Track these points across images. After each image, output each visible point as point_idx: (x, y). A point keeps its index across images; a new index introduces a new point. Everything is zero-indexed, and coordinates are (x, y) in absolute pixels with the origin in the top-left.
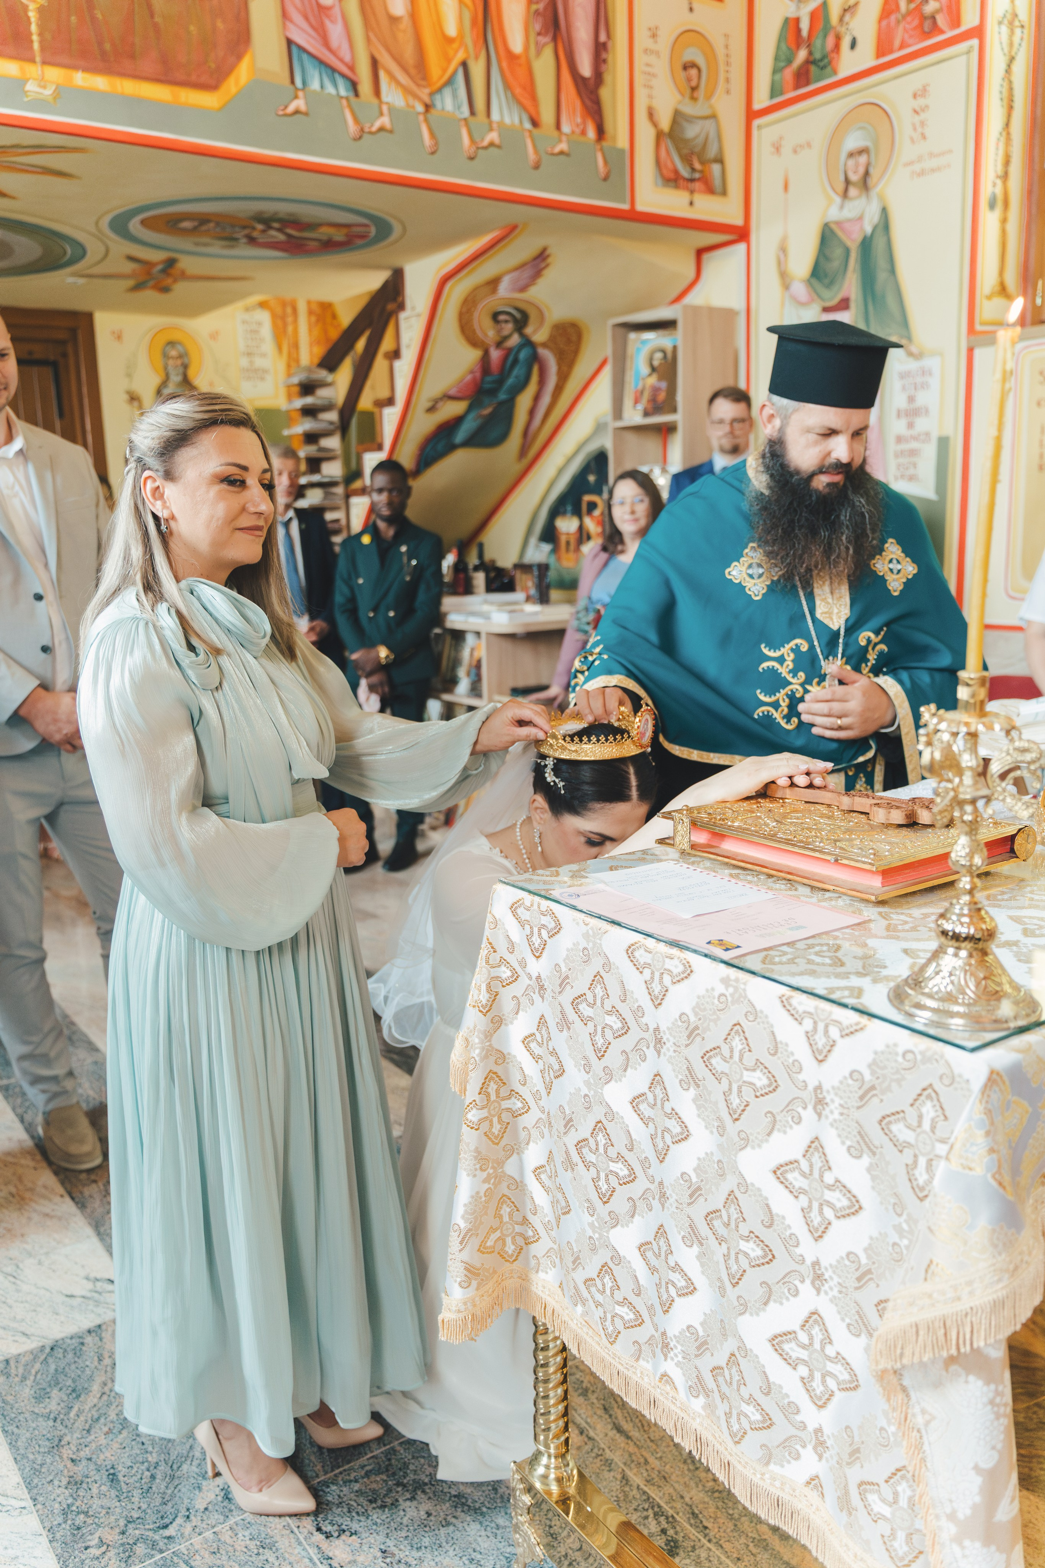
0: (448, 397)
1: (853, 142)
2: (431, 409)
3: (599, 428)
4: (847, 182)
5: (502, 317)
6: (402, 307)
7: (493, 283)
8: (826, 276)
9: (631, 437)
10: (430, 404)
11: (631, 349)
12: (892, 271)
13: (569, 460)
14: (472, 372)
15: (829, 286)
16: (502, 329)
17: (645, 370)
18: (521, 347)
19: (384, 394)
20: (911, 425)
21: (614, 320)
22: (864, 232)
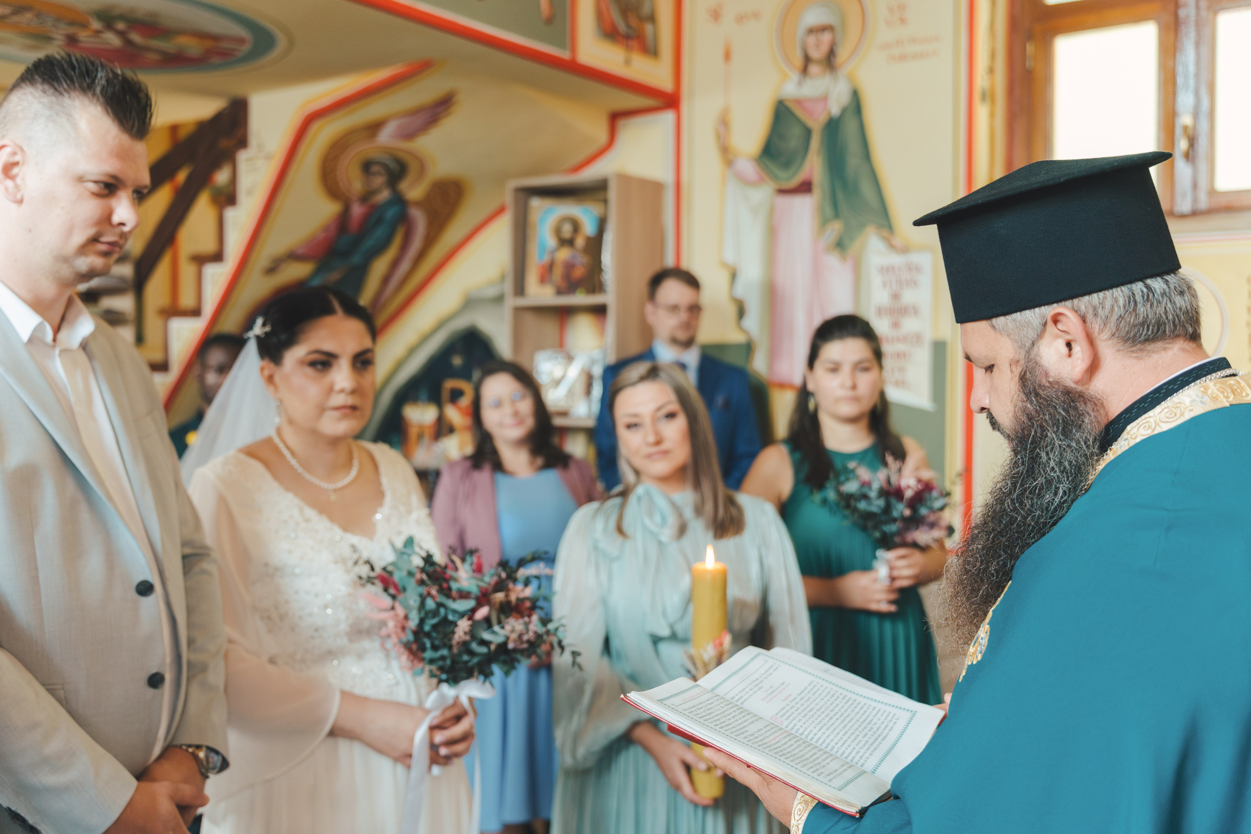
0: (293, 256)
1: (813, 17)
2: (270, 270)
3: (470, 303)
4: (807, 60)
5: (374, 168)
6: (242, 145)
7: (374, 128)
8: (781, 154)
9: (530, 320)
10: (270, 264)
11: (532, 217)
13: (425, 339)
14: (326, 228)
15: (785, 166)
16: (371, 181)
17: (551, 242)
18: (389, 204)
19: (208, 246)
20: (896, 325)
21: (514, 183)
22: (830, 113)
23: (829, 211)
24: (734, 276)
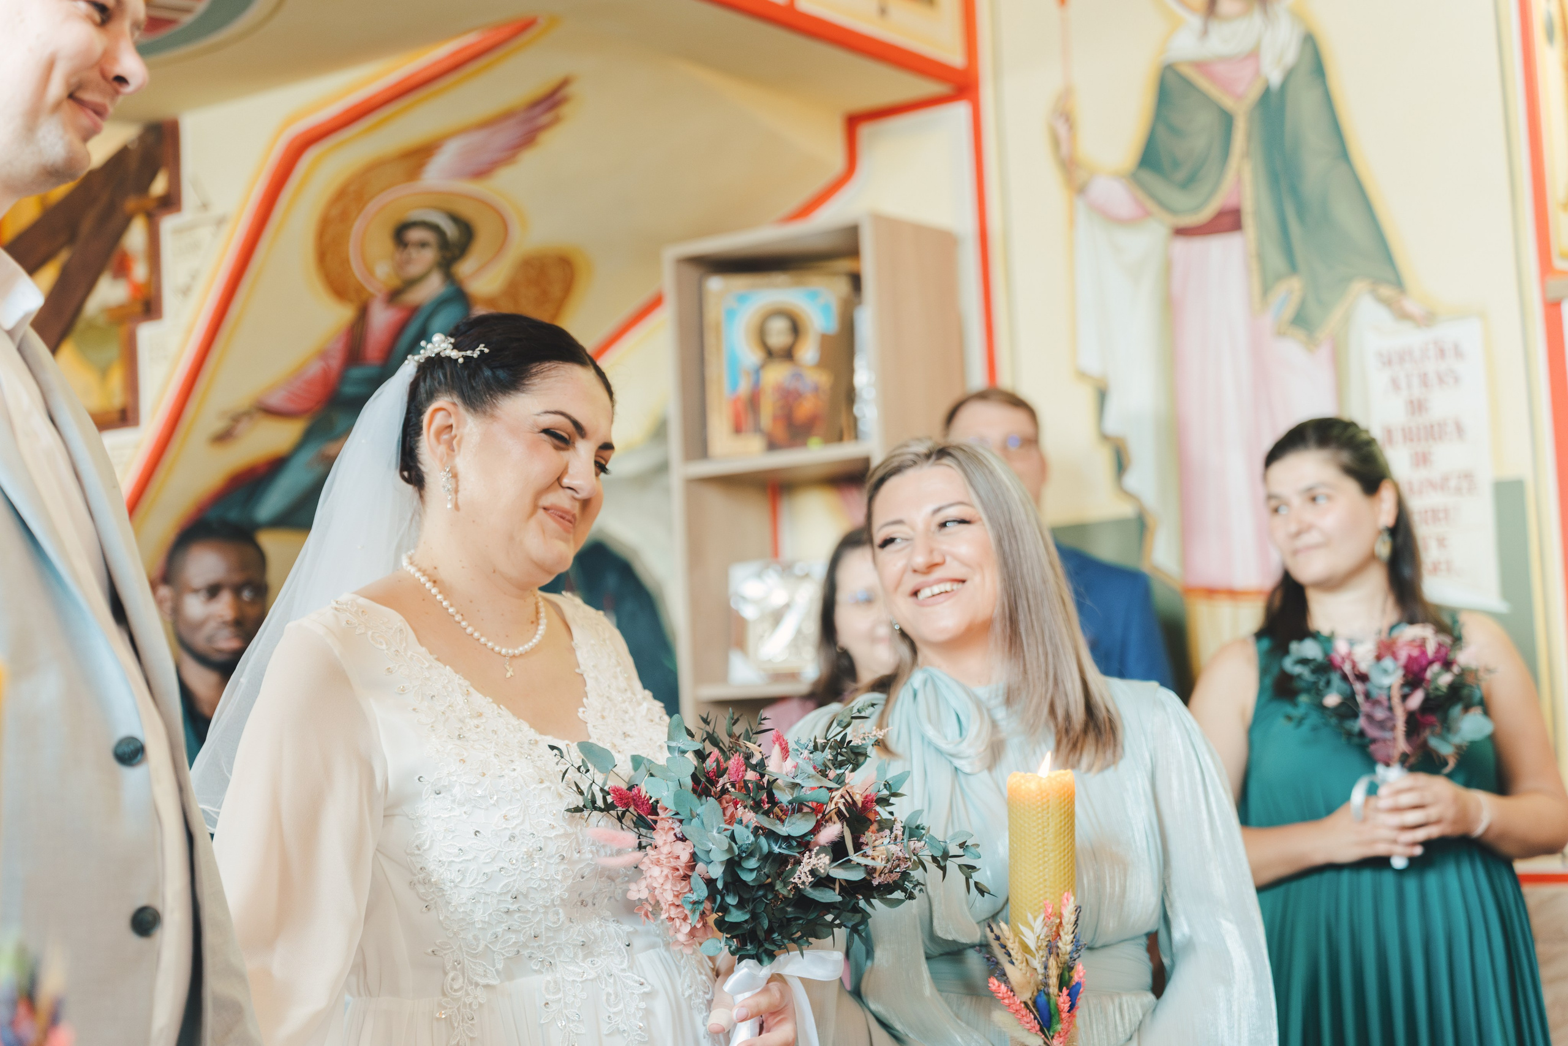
0: (263, 410)
2: (223, 437)
5: (415, 235)
6: (170, 202)
7: (417, 156)
8: (1176, 164)
10: (218, 425)
11: (713, 312)
12: (1343, 153)
14: (323, 355)
15: (1188, 183)
16: (408, 262)
17: (751, 356)
18: (441, 303)
19: (109, 396)
20: (1422, 460)
21: (673, 252)
22: (1267, 81)
23: (1276, 261)
24: (1102, 396)
